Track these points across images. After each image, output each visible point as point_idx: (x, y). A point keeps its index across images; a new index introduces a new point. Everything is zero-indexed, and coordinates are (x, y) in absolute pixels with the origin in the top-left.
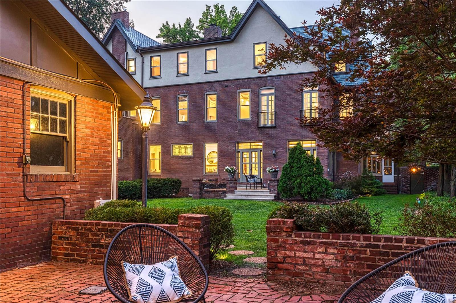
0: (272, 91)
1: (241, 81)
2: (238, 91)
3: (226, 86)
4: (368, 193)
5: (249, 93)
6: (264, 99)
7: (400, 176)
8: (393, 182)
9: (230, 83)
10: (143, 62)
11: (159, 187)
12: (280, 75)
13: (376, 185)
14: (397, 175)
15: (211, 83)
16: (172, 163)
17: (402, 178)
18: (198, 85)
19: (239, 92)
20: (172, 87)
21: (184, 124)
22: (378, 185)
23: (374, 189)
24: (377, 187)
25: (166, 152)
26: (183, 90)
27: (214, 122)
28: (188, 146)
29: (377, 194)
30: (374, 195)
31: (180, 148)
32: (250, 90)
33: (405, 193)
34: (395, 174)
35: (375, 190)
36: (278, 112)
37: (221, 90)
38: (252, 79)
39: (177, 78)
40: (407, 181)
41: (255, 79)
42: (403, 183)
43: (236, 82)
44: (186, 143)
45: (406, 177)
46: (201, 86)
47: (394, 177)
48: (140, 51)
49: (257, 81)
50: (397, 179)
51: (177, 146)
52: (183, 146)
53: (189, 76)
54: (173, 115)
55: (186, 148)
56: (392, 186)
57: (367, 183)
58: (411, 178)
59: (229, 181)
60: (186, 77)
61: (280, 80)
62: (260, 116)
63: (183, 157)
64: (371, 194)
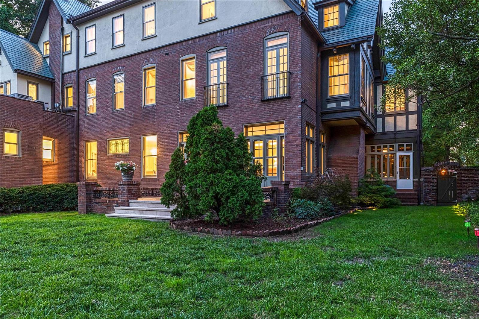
0: (224, 54)
1: (184, 44)
2: (181, 59)
3: (166, 54)
4: (371, 205)
5: (194, 60)
6: (213, 66)
7: (422, 180)
8: (412, 188)
9: (170, 48)
10: (78, 37)
11: (62, 195)
12: (233, 28)
13: (384, 193)
14: (417, 180)
15: (149, 53)
16: (107, 164)
17: (425, 182)
18: (134, 57)
19: (182, 61)
20: (108, 64)
21: (121, 111)
22: (388, 193)
23: (380, 199)
24: (386, 196)
25: (102, 150)
26: (119, 66)
27: (153, 106)
28: (126, 141)
29: (385, 206)
30: (381, 208)
31: (117, 144)
32: (194, 55)
33: (428, 204)
34: (414, 178)
35: (382, 200)
36: (231, 84)
37: (160, 61)
38: (197, 40)
39: (112, 51)
40: (431, 187)
41: (202, 38)
42: (426, 190)
43: (178, 47)
44: (122, 136)
45: (431, 182)
46: (138, 58)
47: (414, 181)
48: (71, 21)
49: (203, 41)
50: (417, 185)
51: (113, 142)
52: (120, 141)
53: (125, 48)
54: (109, 101)
55: (123, 144)
56: (410, 195)
57: (371, 189)
58: (437, 182)
59: (121, 185)
60: (121, 48)
61: (233, 35)
62: (208, 91)
63: (119, 155)
64: (376, 206)
